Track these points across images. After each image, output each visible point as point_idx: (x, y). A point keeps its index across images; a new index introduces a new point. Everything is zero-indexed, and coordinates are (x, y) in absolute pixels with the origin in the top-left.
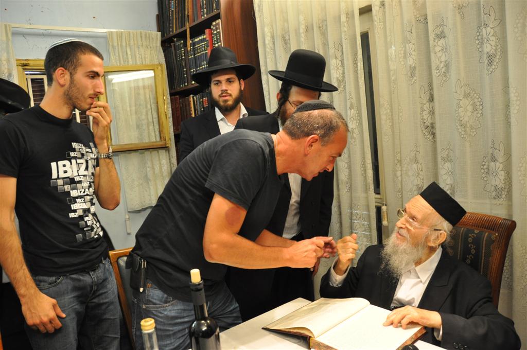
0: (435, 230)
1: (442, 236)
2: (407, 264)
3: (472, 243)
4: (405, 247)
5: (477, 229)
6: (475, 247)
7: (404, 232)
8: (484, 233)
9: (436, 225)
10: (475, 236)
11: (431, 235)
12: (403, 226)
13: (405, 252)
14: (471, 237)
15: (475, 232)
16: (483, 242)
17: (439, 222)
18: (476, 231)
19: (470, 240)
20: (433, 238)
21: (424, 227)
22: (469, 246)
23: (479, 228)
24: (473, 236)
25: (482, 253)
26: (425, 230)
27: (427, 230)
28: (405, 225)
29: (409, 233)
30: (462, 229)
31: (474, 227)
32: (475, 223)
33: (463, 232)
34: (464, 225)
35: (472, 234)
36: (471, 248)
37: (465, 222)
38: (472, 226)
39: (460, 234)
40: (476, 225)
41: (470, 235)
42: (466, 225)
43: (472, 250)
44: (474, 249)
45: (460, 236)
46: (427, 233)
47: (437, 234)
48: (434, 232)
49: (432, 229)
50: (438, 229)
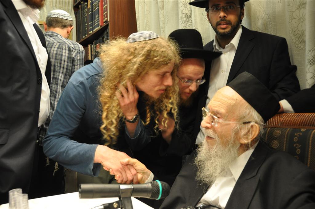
0: (245, 123)
3: (297, 142)
4: (216, 150)
5: (304, 128)
6: (300, 146)
8: (311, 130)
9: (245, 117)
10: (301, 134)
12: (209, 125)
14: (296, 136)
15: (302, 130)
16: (309, 139)
17: (248, 112)
19: (295, 139)
20: (243, 132)
21: (231, 122)
22: (295, 145)
23: (307, 127)
24: (299, 135)
25: (308, 153)
26: (233, 124)
27: (235, 125)
29: (216, 133)
30: (289, 129)
31: (301, 126)
32: (303, 122)
33: (288, 132)
34: (290, 125)
35: (298, 133)
36: (297, 148)
37: (292, 122)
38: (299, 125)
39: (286, 135)
40: (303, 124)
41: (296, 134)
42: (292, 125)
43: (298, 150)
44: (299, 148)
45: (286, 137)
46: (236, 128)
47: (248, 129)
48: (244, 126)
49: (240, 123)
50: (247, 121)
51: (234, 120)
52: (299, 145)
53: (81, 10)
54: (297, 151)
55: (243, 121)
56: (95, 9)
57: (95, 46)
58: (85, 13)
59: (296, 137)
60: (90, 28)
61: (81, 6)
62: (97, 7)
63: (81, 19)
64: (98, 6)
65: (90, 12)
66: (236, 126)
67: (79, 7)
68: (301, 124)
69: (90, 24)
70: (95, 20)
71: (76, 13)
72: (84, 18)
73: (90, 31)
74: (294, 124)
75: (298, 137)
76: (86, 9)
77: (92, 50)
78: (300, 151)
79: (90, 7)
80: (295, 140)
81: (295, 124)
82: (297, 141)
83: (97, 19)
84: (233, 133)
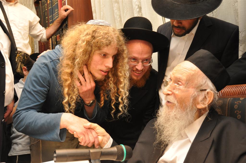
0: (202, 90)
1: (209, 95)
2: (180, 130)
4: (175, 113)
5: (242, 97)
7: (171, 99)
9: (202, 85)
10: (240, 102)
11: (198, 96)
12: (170, 93)
13: (176, 118)
17: (204, 82)
18: (241, 99)
20: (200, 98)
21: (190, 89)
22: (235, 112)
23: (245, 96)
28: (171, 91)
29: (176, 99)
30: (229, 99)
31: (240, 95)
32: (241, 92)
33: (229, 101)
34: (230, 95)
35: (238, 102)
36: (237, 114)
37: (232, 93)
38: (238, 95)
39: (227, 104)
40: (241, 94)
41: (236, 102)
42: (232, 95)
43: (238, 115)
44: (239, 114)
45: (227, 105)
46: (194, 94)
47: (204, 95)
48: (200, 93)
49: (198, 90)
50: (204, 89)
51: (193, 88)
52: (239, 111)
53: (42, 5)
54: (238, 117)
55: (200, 89)
56: (54, 4)
57: (55, 37)
58: (45, 8)
59: (236, 105)
60: (50, 21)
61: (41, 1)
62: (56, 3)
63: (41, 13)
64: (57, 1)
65: (50, 6)
66: (194, 93)
67: (39, 3)
68: (239, 94)
69: (51, 18)
70: (55, 14)
71: (37, 8)
72: (45, 12)
73: (51, 24)
74: (233, 94)
75: (237, 105)
76: (46, 4)
77: (53, 41)
78: (240, 116)
79: (50, 2)
80: (236, 107)
81: (235, 94)
82: (237, 108)
83: (56, 13)
84: (192, 99)
